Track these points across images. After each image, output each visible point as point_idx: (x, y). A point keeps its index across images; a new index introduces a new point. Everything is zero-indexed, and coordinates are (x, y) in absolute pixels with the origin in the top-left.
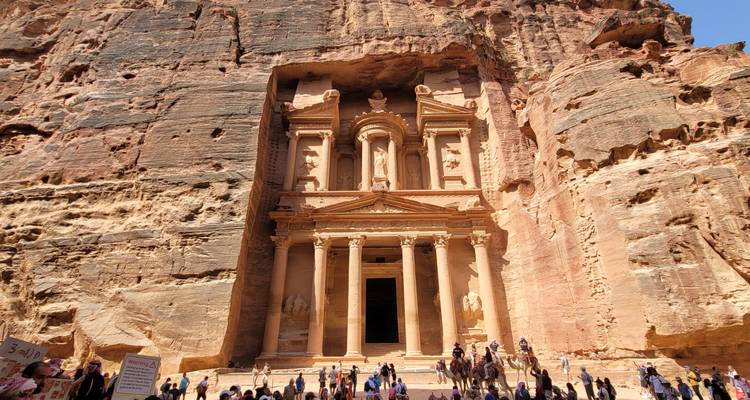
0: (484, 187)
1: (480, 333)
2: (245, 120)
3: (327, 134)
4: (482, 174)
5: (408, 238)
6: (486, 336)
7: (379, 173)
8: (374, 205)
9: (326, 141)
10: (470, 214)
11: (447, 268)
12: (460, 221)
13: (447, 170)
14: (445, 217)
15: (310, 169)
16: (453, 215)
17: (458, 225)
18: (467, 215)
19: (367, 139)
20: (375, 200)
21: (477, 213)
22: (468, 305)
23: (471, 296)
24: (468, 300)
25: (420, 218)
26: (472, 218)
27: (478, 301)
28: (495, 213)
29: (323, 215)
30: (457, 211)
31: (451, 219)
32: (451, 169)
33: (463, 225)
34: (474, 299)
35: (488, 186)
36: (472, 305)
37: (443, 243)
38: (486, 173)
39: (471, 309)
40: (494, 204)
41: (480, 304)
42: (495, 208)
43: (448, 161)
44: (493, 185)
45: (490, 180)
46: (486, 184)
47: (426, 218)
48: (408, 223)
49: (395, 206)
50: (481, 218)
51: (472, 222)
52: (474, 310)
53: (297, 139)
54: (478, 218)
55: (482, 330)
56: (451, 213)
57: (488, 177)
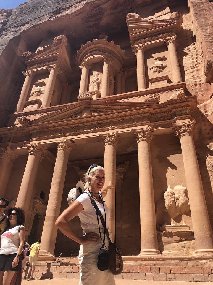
0: (190, 81)
1: (186, 230)
3: (52, 67)
4: (186, 72)
5: (109, 136)
6: (192, 233)
7: (93, 89)
8: (81, 113)
9: (52, 73)
10: (171, 104)
11: (147, 160)
12: (163, 115)
13: (153, 74)
14: (146, 113)
15: (38, 96)
16: (153, 109)
17: (162, 119)
18: (169, 107)
19: (85, 65)
20: (82, 108)
21: (179, 103)
22: (173, 199)
23: (177, 190)
24: (173, 194)
25: (122, 117)
26: (175, 109)
27: (185, 195)
28: (203, 104)
29: (37, 125)
30: (158, 105)
31: (153, 114)
32: (157, 73)
33: (166, 118)
34: (181, 192)
35: (195, 81)
36: (178, 199)
37: (143, 136)
38: (193, 70)
39: (177, 203)
40: (203, 95)
41: (188, 197)
42: (204, 98)
43: (155, 67)
44: (200, 78)
45: (198, 75)
46: (193, 79)
47: (127, 116)
48: (110, 123)
49: (100, 110)
50: (184, 107)
51: (176, 113)
52: (180, 204)
53: (31, 75)
54: (181, 108)
55: (189, 227)
56: (152, 107)
57: (194, 73)
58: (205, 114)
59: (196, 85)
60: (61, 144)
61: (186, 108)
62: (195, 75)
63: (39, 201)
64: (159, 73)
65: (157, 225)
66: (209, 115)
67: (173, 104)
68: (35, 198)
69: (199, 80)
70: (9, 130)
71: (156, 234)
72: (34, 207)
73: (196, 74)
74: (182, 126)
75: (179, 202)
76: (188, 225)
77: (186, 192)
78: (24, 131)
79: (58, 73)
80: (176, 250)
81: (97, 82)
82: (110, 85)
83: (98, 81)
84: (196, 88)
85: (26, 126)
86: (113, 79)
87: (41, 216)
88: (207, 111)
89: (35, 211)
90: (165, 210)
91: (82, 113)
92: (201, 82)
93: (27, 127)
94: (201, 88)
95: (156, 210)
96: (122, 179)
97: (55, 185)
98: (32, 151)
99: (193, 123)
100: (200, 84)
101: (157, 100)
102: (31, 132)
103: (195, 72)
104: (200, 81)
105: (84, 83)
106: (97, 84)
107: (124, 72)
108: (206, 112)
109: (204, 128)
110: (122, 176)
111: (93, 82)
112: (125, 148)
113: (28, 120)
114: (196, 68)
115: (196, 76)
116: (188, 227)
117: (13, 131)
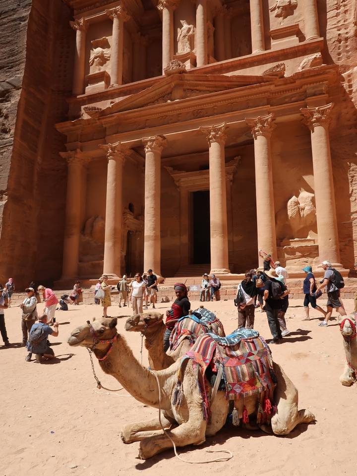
0: (332, 34)
1: (310, 244)
2: (15, 16)
3: (116, 12)
4: (329, 15)
5: (215, 130)
6: (317, 248)
7: (183, 49)
8: (171, 93)
9: (116, 22)
10: (301, 78)
11: (266, 162)
12: (289, 94)
13: (275, 21)
14: (265, 92)
15: (102, 64)
16: (276, 86)
17: (287, 100)
18: (298, 82)
19: (167, 4)
20: (172, 87)
21: (312, 76)
22: (297, 209)
23: (302, 198)
24: (297, 203)
25: (230, 99)
26: (306, 86)
27: (312, 203)
28: (347, 73)
29: (111, 117)
30: (281, 79)
31: (275, 93)
32: (281, 18)
33: (293, 99)
34: (307, 200)
35: (339, 32)
36: (303, 209)
37: (261, 128)
38: (338, 11)
39: (302, 214)
40: (348, 57)
41: (315, 206)
42: (349, 64)
43: (279, 7)
44: (347, 28)
45: (344, 21)
46: (336, 29)
47: (238, 98)
48: (214, 109)
49: (198, 88)
50: (319, 82)
51: (307, 91)
52: (305, 215)
53: (84, 28)
54: (315, 84)
55: (314, 240)
56: (274, 84)
57: (339, 18)
58: (347, 90)
59: (340, 41)
60: (149, 144)
61: (321, 83)
62: (339, 21)
63: (130, 217)
64: (283, 19)
65: (277, 240)
66: (353, 91)
67: (304, 78)
68: (124, 213)
69: (346, 31)
70: (74, 125)
71: (276, 250)
72: (125, 224)
73: (342, 19)
74: (314, 112)
75: (304, 213)
76: (313, 239)
77: (313, 200)
78: (94, 125)
79: (125, 20)
80: (297, 265)
81: (189, 36)
82: (209, 37)
83: (189, 34)
84: (340, 46)
85: (97, 119)
86: (211, 26)
87: (133, 232)
88: (352, 85)
89: (127, 228)
90: (287, 223)
91: (173, 93)
92: (347, 36)
93: (99, 119)
94: (347, 46)
95: (276, 223)
96: (231, 181)
97: (150, 199)
98: (111, 155)
99: (329, 108)
100: (346, 39)
101: (281, 73)
102: (104, 126)
103: (341, 16)
104: (347, 33)
105: (168, 40)
106: (188, 40)
107: (228, 8)
108: (350, 86)
109: (344, 111)
110: (231, 177)
111: (182, 35)
112: (234, 138)
113: (98, 109)
114: (342, 8)
115: (342, 23)
116: (312, 240)
117: (80, 126)
